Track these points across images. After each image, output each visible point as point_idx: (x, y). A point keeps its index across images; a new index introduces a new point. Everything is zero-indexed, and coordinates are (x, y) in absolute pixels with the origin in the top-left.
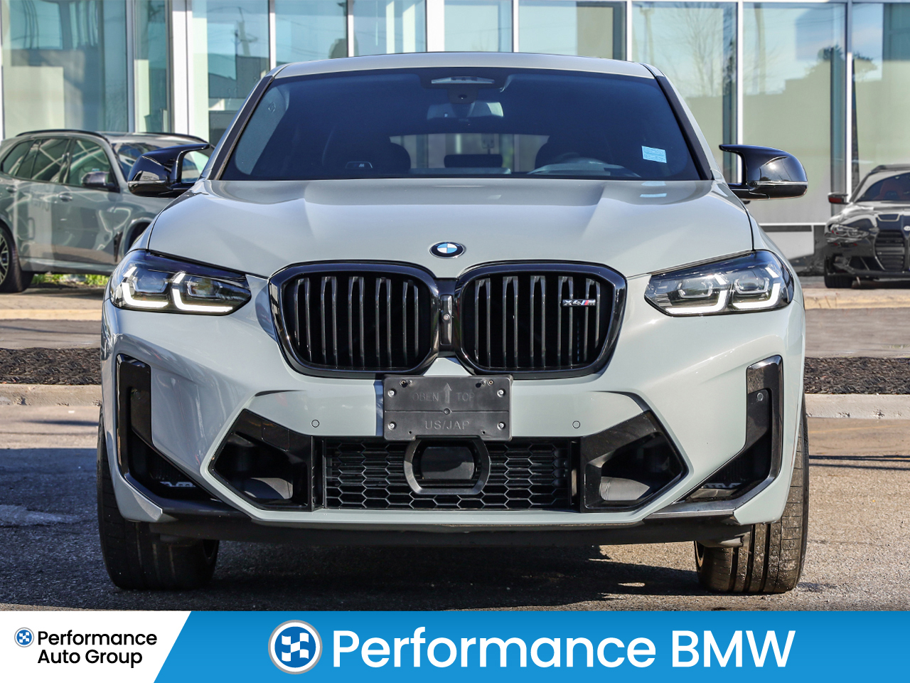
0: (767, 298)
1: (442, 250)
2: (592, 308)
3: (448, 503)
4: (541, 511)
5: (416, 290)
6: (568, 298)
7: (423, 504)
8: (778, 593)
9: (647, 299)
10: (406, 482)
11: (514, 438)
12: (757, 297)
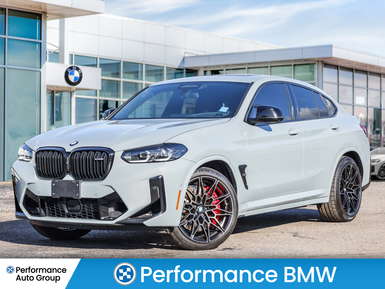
0: (167, 157)
1: (72, 144)
2: (103, 161)
3: (74, 216)
4: (95, 220)
5: (62, 155)
6: (96, 158)
7: (69, 216)
8: (192, 250)
9: (121, 158)
10: (63, 209)
11: (82, 198)
12: (164, 157)
